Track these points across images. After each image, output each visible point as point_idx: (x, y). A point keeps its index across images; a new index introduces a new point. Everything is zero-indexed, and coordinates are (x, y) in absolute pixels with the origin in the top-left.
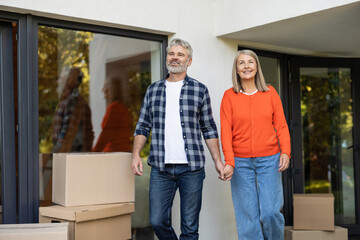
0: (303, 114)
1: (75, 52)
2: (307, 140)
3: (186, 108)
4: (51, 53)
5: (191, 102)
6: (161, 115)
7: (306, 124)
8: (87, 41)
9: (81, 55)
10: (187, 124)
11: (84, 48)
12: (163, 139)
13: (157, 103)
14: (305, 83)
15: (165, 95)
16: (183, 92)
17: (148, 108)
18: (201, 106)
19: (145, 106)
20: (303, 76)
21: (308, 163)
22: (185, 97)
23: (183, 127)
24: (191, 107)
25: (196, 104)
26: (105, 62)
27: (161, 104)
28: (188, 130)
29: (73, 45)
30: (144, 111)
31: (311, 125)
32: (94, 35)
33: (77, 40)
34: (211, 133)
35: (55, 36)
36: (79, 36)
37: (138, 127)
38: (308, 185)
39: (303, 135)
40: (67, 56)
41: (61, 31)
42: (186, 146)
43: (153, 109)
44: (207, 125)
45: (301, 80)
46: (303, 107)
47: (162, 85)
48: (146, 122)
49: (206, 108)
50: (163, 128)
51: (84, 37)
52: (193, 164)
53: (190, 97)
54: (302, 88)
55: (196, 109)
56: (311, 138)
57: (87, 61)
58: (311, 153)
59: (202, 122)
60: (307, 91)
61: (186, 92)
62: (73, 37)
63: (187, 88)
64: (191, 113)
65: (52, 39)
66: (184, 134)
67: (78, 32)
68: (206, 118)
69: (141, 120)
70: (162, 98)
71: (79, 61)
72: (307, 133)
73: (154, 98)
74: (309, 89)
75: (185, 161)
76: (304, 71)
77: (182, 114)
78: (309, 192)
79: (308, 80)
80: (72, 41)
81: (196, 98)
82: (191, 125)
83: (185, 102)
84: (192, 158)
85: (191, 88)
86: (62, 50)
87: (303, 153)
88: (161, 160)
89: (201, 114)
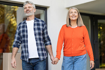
0: (99, 38)
1: (11, 14)
2: (100, 48)
3: (37, 31)
4: (2, 14)
5: (39, 29)
6: (26, 36)
7: (100, 41)
8: (16, 10)
9: (13, 15)
10: (38, 39)
11: (15, 13)
12: (27, 48)
13: (23, 31)
14: (100, 26)
15: (26, 27)
16: (35, 25)
17: (19, 34)
18: (43, 30)
19: (17, 33)
20: (99, 23)
21: (101, 57)
22: (36, 27)
23: (36, 40)
24: (39, 31)
25: (41, 29)
26: (23, 18)
27: (25, 31)
28: (39, 42)
29: (10, 12)
30: (17, 36)
31: (102, 42)
32: (18, 7)
33: (12, 9)
34: (48, 43)
35: (3, 8)
36: (13, 8)
37: (14, 43)
38: (101, 65)
39: (99, 46)
40: (8, 16)
41: (6, 6)
42: (38, 49)
43: (21, 34)
44: (46, 39)
45: (98, 25)
46: (99, 35)
47: (25, 23)
48: (18, 41)
49: (45, 31)
50: (27, 42)
51: (15, 8)
52: (42, 57)
53: (38, 27)
54: (98, 28)
55: (41, 32)
56: (102, 47)
57: (16, 17)
58: (102, 53)
59: (44, 38)
60: (100, 29)
61: (36, 25)
62: (10, 8)
63: (36, 23)
64: (39, 34)
65: (2, 9)
66: (37, 44)
67: (12, 6)
68: (46, 36)
69: (16, 40)
70: (25, 29)
71: (13, 17)
72: (101, 45)
73: (21, 29)
74: (101, 28)
75: (38, 57)
76: (100, 21)
77: (35, 35)
78: (101, 68)
79: (101, 24)
80: (10, 10)
81: (41, 27)
82: (40, 39)
83: (36, 29)
84: (41, 55)
85: (38, 23)
86: (6, 13)
87: (99, 53)
88: (27, 57)
89: (43, 34)
